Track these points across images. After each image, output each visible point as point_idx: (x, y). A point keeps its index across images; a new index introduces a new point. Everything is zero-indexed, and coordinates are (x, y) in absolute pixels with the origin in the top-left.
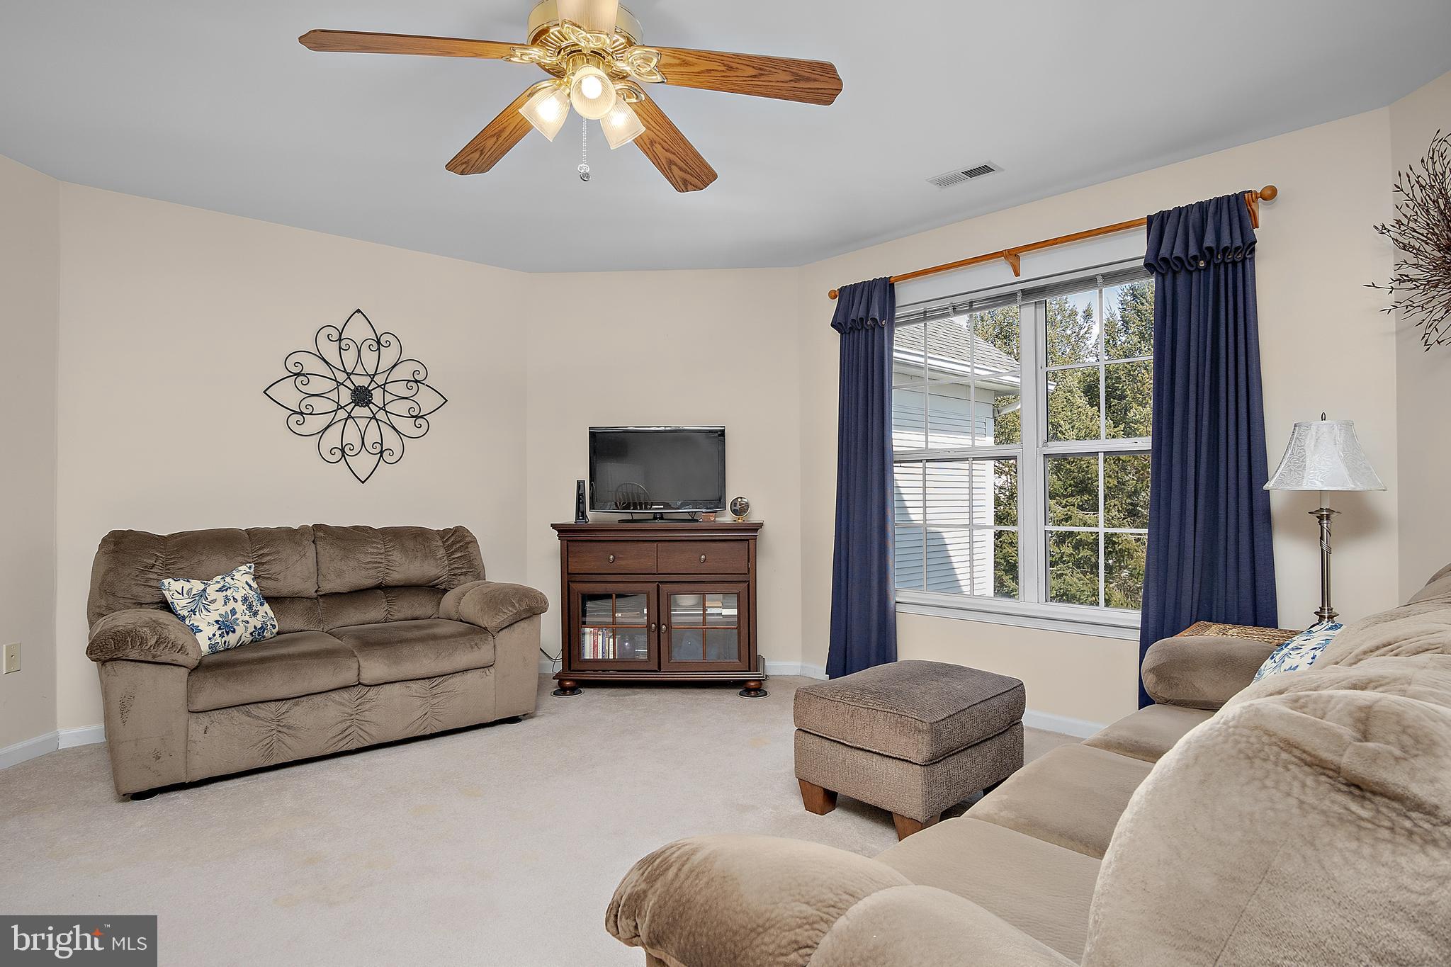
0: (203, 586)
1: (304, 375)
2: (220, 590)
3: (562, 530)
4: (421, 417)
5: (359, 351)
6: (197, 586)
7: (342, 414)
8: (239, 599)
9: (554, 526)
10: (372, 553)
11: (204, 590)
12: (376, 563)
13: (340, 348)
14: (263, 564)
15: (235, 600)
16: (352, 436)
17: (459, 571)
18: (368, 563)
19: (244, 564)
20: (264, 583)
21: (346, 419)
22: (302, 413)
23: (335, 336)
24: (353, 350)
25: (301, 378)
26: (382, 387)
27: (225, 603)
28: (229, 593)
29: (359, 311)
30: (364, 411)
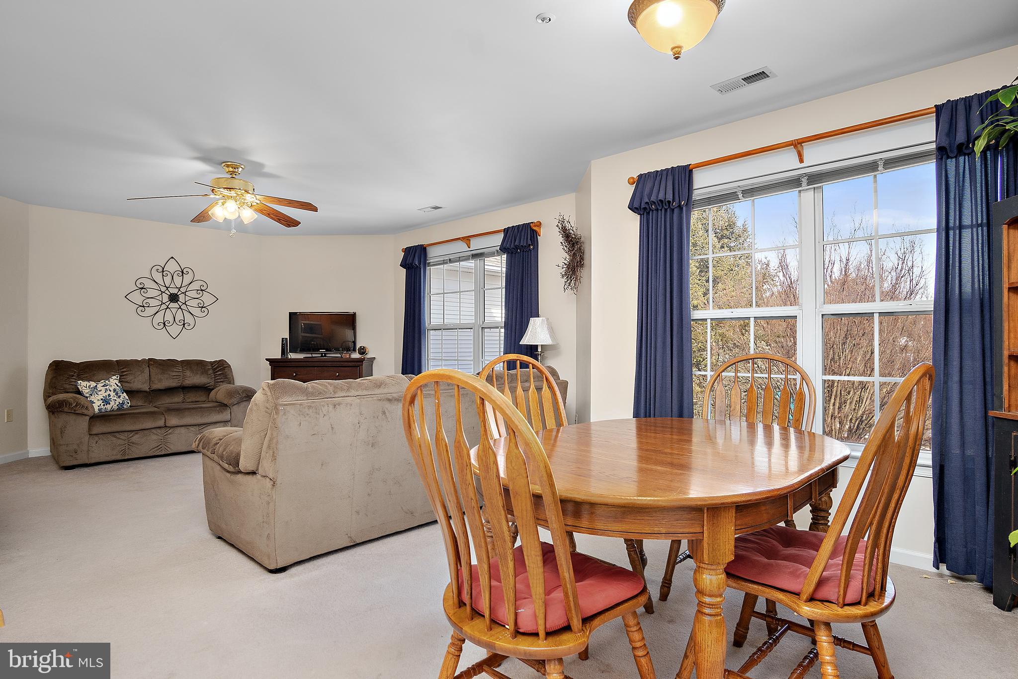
0: (96, 384)
1: (145, 288)
2: (103, 386)
3: (272, 361)
4: (204, 307)
5: (173, 277)
6: (93, 384)
7: (164, 307)
8: (112, 390)
9: (267, 360)
10: (176, 371)
11: (96, 386)
12: (177, 376)
13: (163, 275)
14: (123, 375)
15: (110, 391)
16: (169, 317)
17: (220, 380)
18: (174, 376)
19: (114, 375)
20: (124, 384)
21: (166, 309)
22: (144, 306)
23: (161, 270)
24: (170, 277)
25: (143, 290)
26: (184, 293)
27: (106, 392)
28: (107, 387)
29: (172, 258)
30: (175, 305)
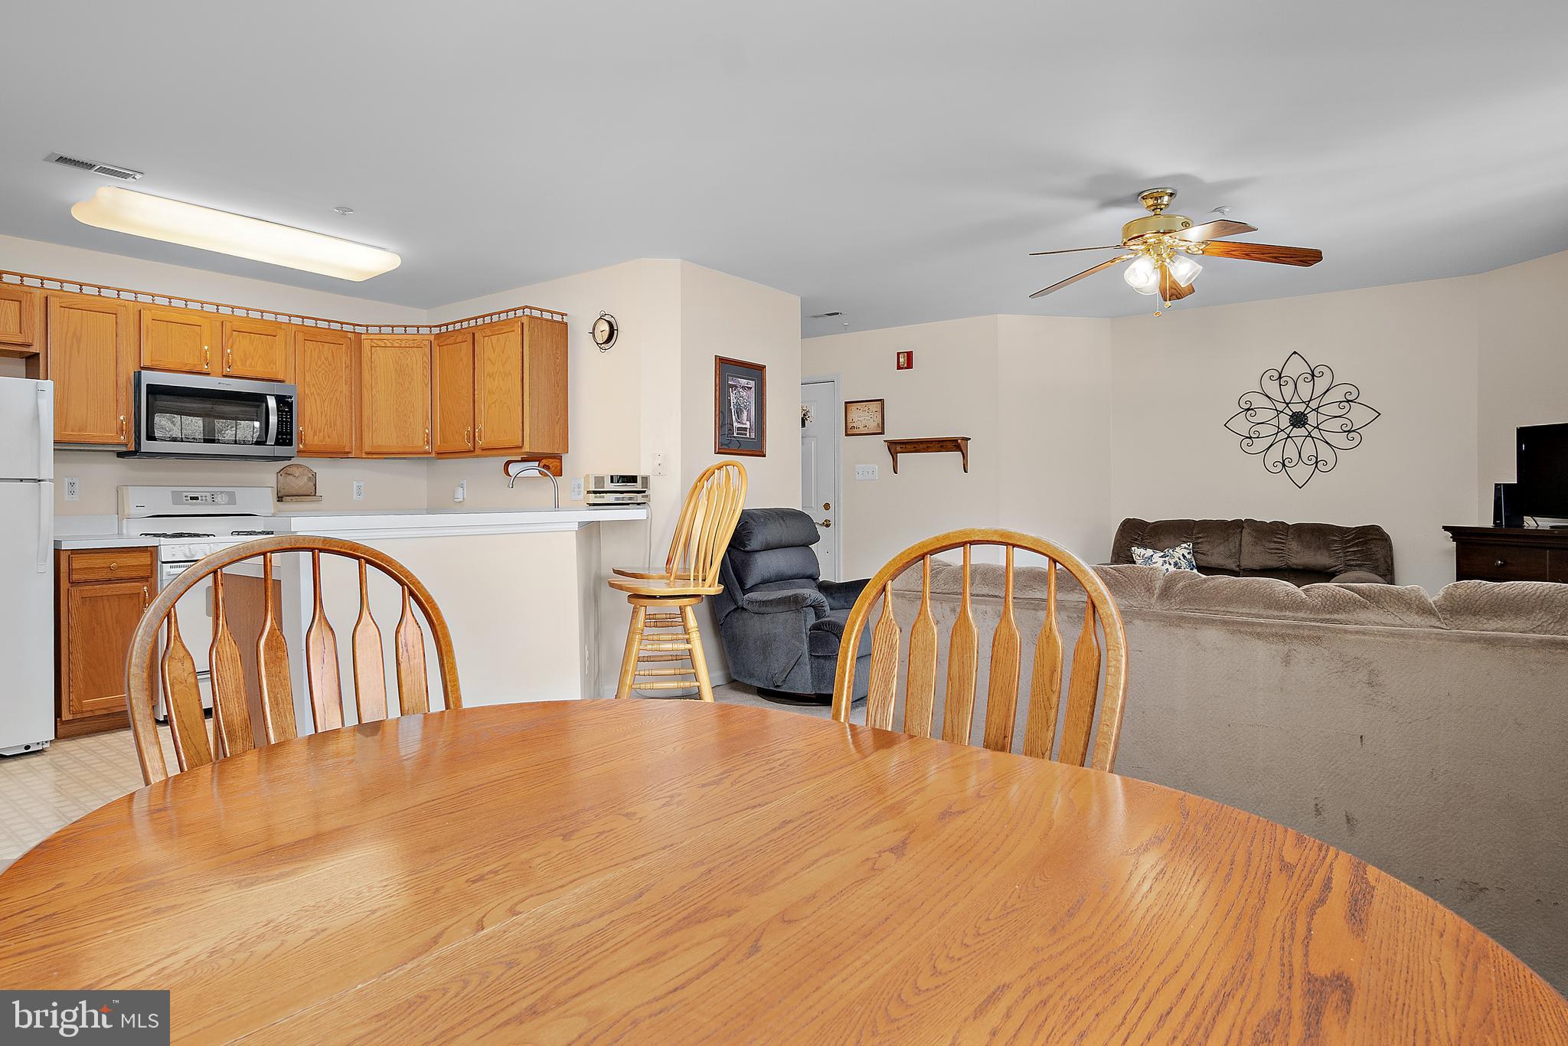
0: (1152, 553)
1: (1252, 409)
2: (1162, 557)
4: (1354, 431)
5: (1296, 385)
6: (1149, 552)
7: (1282, 435)
8: (1173, 564)
10: (1275, 542)
11: (1152, 556)
12: (1278, 549)
13: (1280, 385)
14: (1198, 543)
15: (1170, 564)
16: (1291, 452)
17: (1354, 562)
18: (1272, 549)
19: (1184, 542)
20: (1199, 556)
21: (1286, 439)
22: (1250, 438)
23: (1276, 375)
24: (1291, 385)
25: (1250, 412)
26: (1316, 410)
27: (1163, 565)
28: (1167, 559)
29: (1295, 353)
30: (1302, 431)
